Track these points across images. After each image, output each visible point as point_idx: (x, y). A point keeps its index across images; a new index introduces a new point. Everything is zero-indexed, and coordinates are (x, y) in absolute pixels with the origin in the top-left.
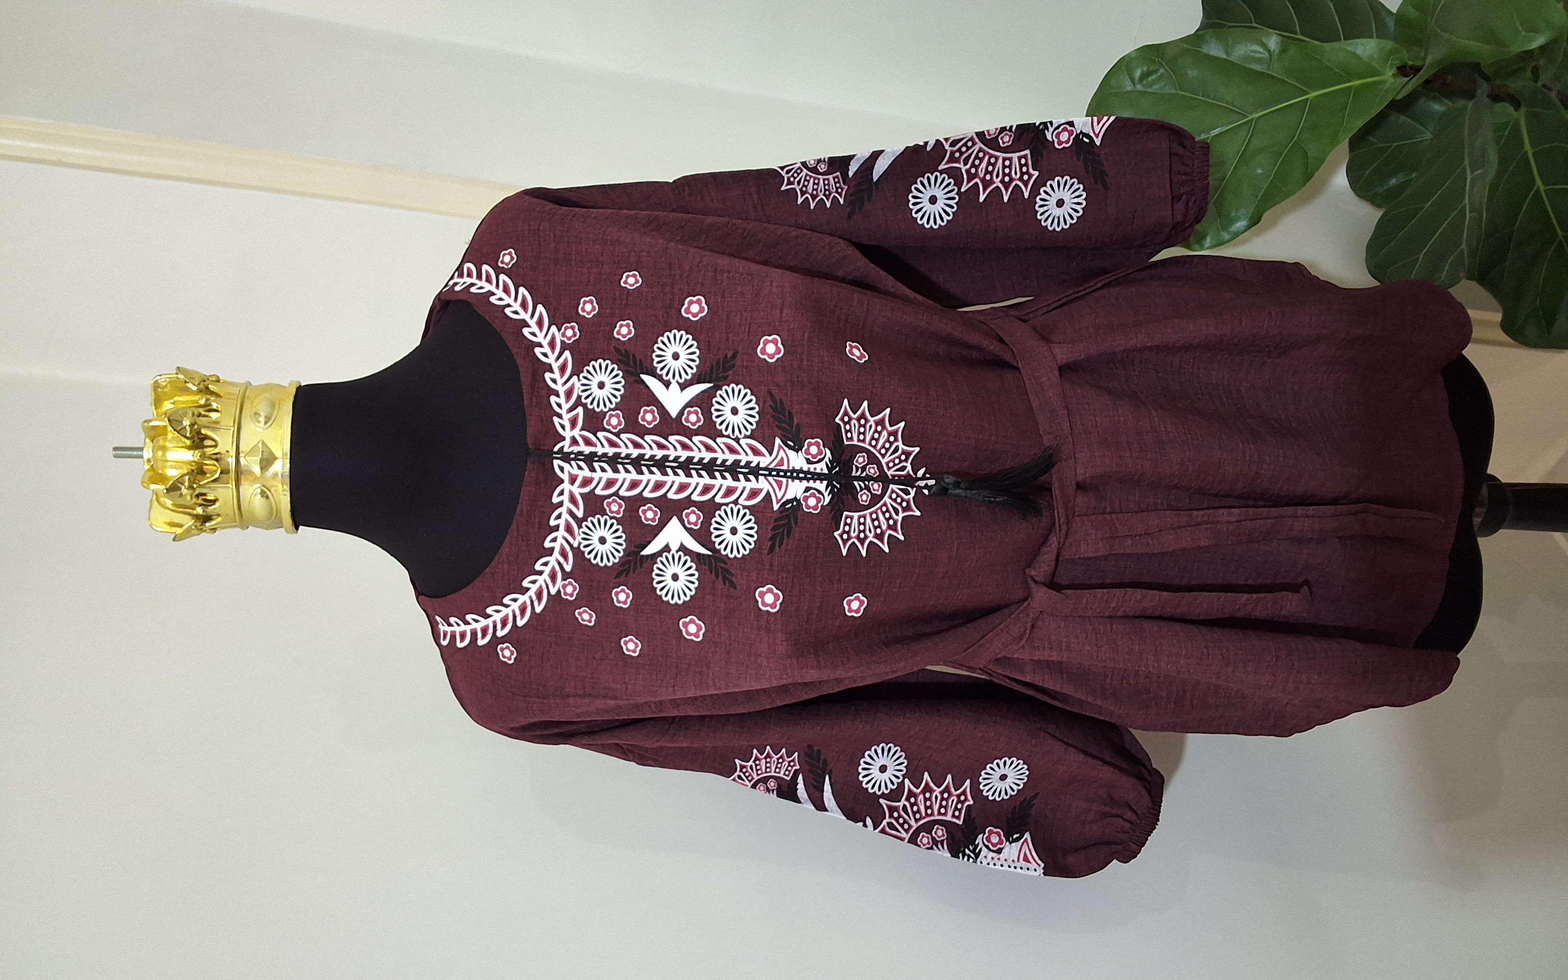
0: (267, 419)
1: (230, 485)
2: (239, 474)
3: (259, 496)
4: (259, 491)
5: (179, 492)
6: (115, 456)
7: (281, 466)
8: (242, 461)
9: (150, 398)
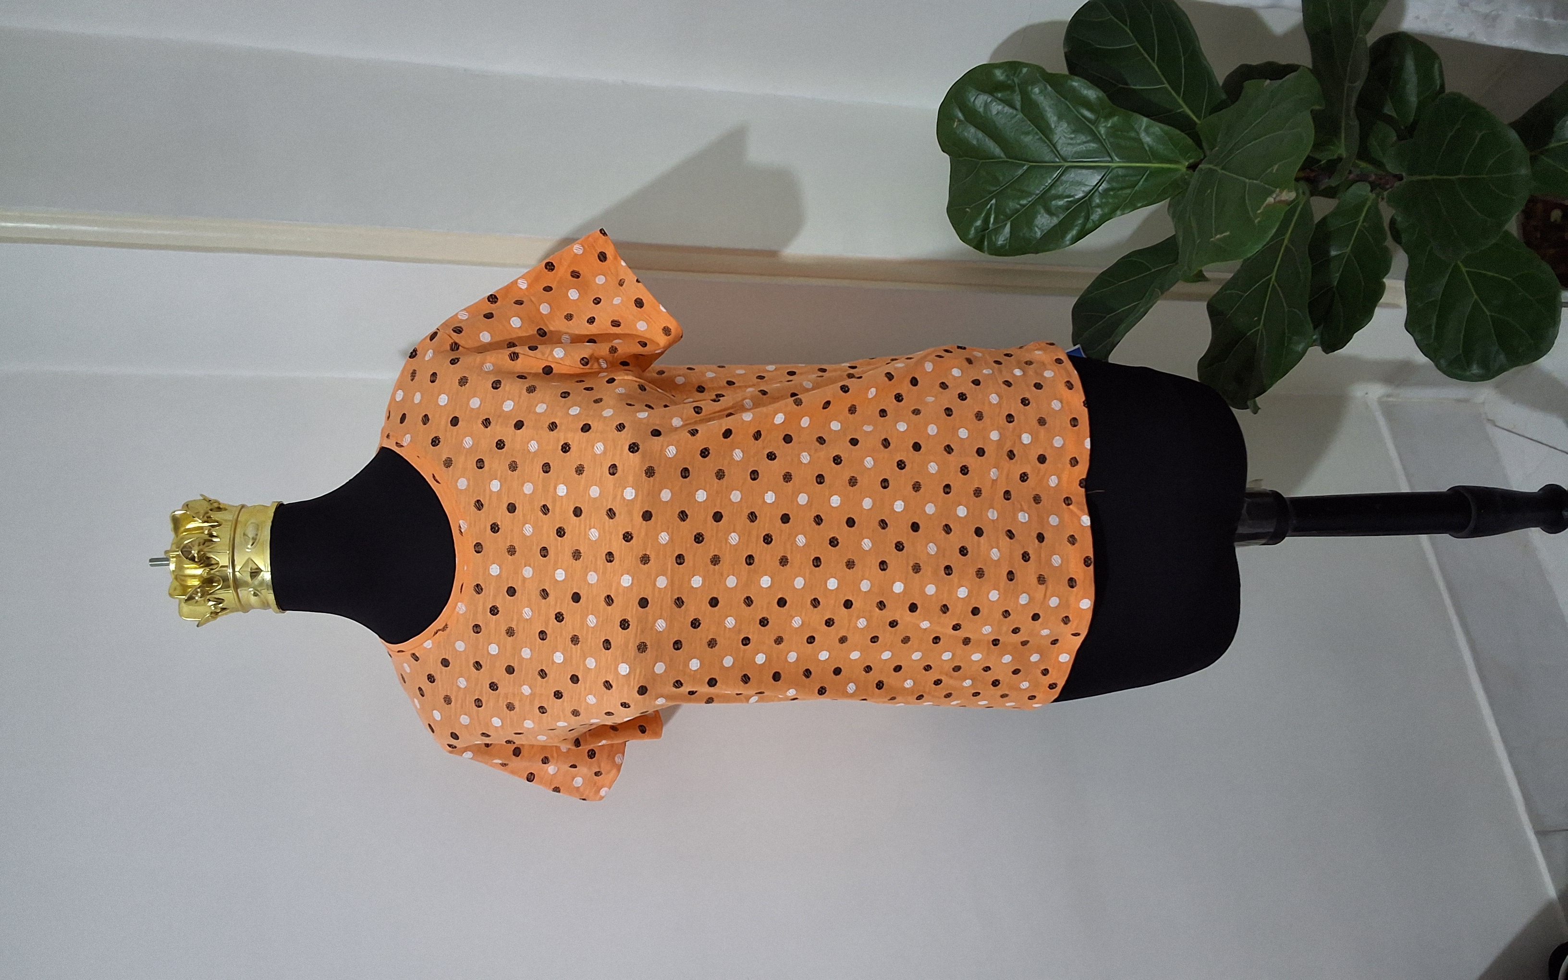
0: (254, 539)
1: (231, 591)
2: (237, 584)
3: (252, 597)
4: (252, 593)
5: (194, 601)
6: (151, 565)
7: (267, 576)
8: (237, 574)
9: (171, 526)
